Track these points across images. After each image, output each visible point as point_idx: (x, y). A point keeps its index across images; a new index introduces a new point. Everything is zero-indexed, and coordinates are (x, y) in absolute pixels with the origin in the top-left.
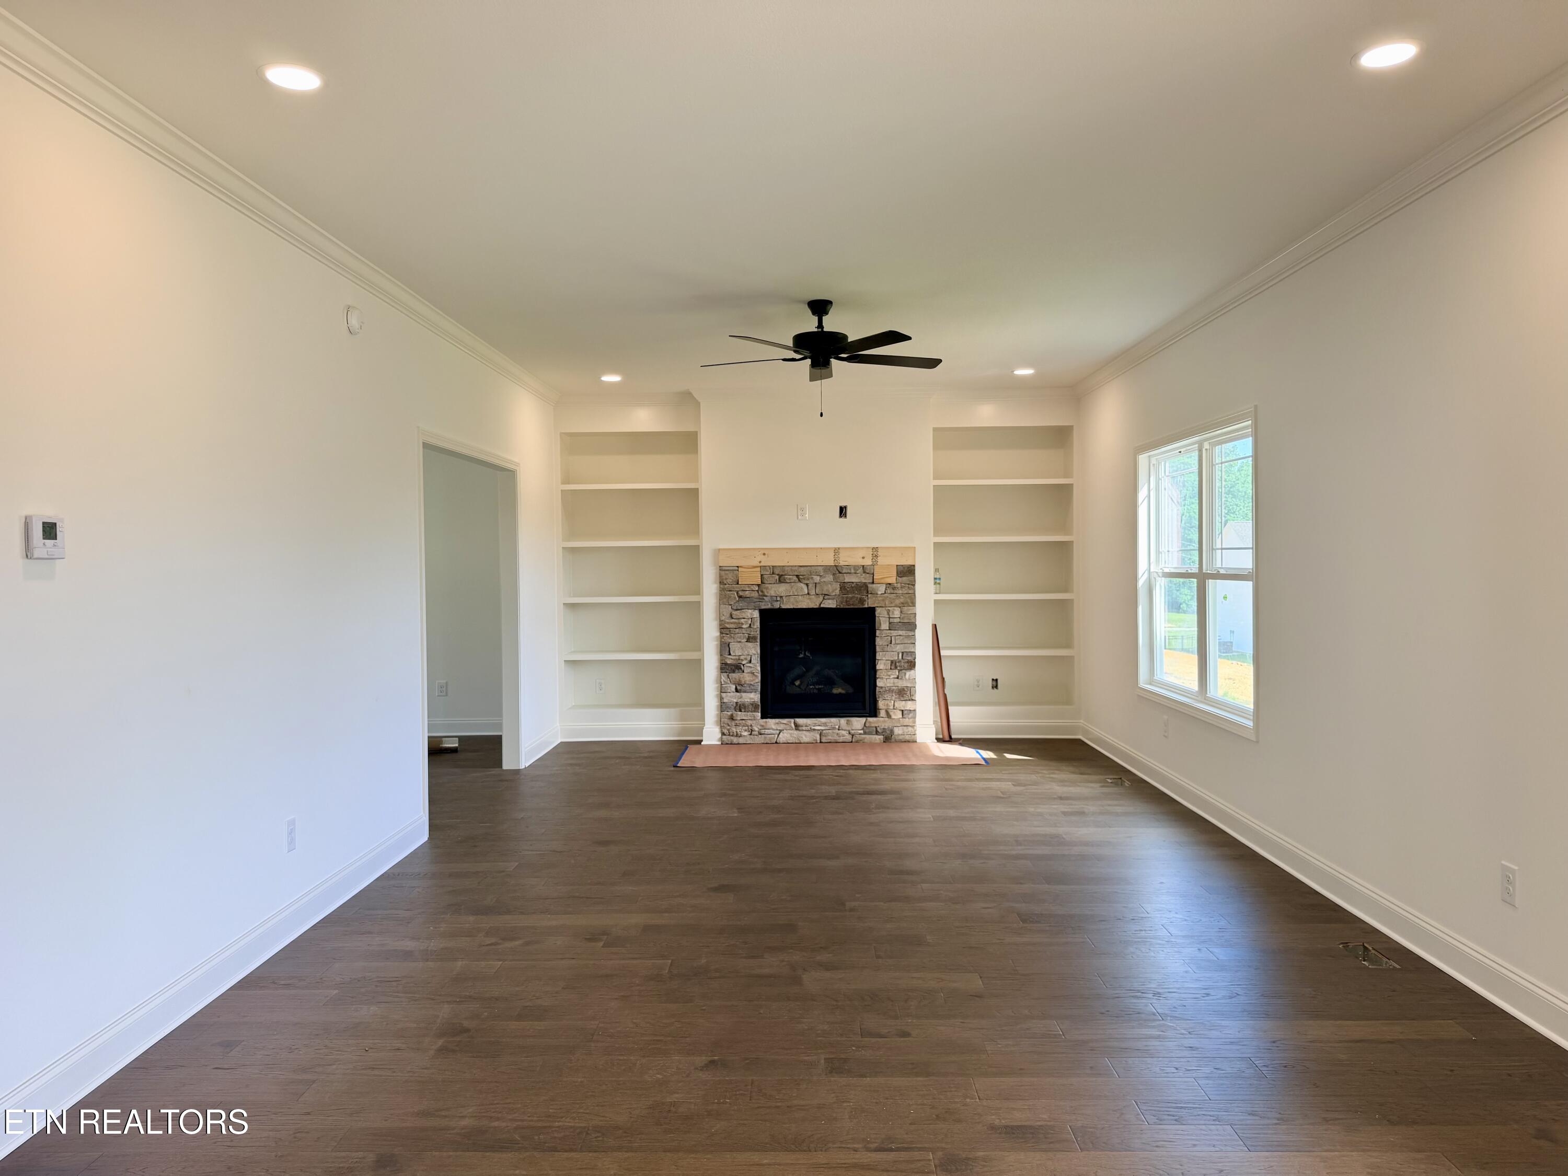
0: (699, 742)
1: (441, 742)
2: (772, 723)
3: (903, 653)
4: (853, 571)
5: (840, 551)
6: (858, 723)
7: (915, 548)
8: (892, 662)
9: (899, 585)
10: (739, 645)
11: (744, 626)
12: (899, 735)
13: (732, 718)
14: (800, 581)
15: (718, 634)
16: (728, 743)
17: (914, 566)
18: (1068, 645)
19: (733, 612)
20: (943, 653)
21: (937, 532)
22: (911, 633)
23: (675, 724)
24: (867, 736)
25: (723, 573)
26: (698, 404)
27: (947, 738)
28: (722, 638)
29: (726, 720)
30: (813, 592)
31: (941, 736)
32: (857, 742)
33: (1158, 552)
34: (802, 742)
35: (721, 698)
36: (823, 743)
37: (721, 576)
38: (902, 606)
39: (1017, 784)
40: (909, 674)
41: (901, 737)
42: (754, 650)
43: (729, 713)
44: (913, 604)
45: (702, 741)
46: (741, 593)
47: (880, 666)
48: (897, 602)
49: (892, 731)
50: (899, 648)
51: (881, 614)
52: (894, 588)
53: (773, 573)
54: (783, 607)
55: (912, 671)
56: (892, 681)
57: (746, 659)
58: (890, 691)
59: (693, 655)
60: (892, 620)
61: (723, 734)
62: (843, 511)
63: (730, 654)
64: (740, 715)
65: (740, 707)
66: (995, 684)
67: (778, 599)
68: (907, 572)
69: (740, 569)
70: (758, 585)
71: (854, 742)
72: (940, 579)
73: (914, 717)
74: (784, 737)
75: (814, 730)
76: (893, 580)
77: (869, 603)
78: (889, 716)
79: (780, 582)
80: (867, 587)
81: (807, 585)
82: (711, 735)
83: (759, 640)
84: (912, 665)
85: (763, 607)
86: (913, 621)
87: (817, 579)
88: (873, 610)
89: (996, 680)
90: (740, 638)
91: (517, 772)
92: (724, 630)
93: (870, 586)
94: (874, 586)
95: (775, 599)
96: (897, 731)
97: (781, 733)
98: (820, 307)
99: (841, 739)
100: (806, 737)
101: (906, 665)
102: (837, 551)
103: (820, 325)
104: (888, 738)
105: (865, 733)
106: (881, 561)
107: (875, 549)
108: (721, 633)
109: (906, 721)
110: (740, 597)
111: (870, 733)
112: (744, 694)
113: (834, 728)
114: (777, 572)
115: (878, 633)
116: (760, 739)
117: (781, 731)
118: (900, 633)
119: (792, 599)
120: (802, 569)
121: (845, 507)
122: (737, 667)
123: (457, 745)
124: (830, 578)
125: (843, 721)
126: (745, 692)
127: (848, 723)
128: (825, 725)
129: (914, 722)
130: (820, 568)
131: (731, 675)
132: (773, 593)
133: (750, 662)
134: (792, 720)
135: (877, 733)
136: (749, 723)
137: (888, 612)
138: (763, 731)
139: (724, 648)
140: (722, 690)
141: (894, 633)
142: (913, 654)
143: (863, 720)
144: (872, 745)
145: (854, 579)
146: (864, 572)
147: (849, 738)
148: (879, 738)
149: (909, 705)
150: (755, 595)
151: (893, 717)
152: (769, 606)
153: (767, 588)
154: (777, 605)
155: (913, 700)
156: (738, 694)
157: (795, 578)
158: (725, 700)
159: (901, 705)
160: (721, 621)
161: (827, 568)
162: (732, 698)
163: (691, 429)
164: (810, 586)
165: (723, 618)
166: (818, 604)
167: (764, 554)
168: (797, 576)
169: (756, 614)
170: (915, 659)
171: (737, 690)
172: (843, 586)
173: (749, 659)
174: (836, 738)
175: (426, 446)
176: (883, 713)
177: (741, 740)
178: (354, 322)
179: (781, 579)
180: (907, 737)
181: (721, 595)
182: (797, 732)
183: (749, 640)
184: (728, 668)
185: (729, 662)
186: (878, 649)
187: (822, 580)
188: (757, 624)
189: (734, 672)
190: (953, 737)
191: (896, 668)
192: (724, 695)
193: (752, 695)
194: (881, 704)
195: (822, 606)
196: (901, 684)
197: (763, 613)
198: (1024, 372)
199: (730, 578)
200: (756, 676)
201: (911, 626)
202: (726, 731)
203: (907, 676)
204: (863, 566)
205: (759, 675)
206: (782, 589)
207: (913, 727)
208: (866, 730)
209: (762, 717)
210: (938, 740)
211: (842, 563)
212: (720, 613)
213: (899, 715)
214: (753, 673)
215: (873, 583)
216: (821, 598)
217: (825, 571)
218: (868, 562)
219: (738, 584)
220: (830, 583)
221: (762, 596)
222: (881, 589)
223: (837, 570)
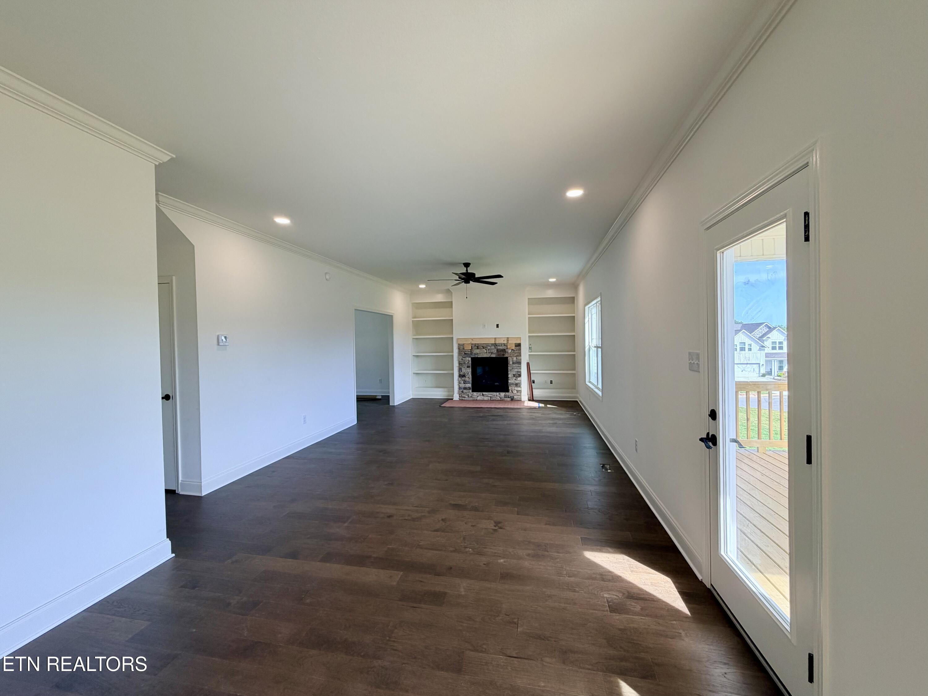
0: (452, 399)
1: (376, 397)
2: (475, 393)
3: (517, 372)
4: (500, 345)
5: (497, 339)
6: (503, 394)
7: (521, 338)
8: (513, 375)
9: (516, 350)
10: (464, 369)
11: (466, 363)
12: (516, 398)
13: (462, 392)
14: (484, 348)
15: (458, 365)
16: (461, 400)
17: (520, 343)
18: (574, 370)
19: (463, 358)
20: (531, 372)
21: (529, 332)
22: (520, 365)
23: (446, 393)
24: (505, 398)
25: (459, 346)
26: (452, 293)
27: (532, 399)
28: (459, 366)
29: (461, 392)
30: (488, 352)
31: (530, 399)
32: (502, 400)
33: (592, 339)
34: (484, 399)
35: (459, 385)
36: (492, 401)
37: (459, 347)
38: (516, 356)
39: (543, 414)
40: (519, 379)
41: (516, 399)
42: (469, 370)
43: (462, 390)
44: (520, 356)
45: (453, 399)
46: (465, 352)
47: (509, 376)
48: (515, 355)
49: (513, 397)
50: (516, 370)
51: (510, 359)
52: (514, 351)
53: (475, 346)
54: (478, 357)
55: (520, 378)
56: (513, 381)
57: (467, 373)
58: (513, 384)
59: (451, 372)
60: (513, 361)
61: (460, 397)
62: (498, 326)
63: (462, 372)
64: (465, 391)
65: (465, 388)
66: (551, 382)
67: (477, 354)
68: (519, 345)
69: (465, 345)
70: (471, 350)
71: (501, 400)
72: (531, 347)
73: (521, 393)
74: (479, 398)
75: (488, 396)
76: (514, 348)
77: (506, 356)
78: (512, 392)
79: (477, 349)
80: (505, 350)
81: (486, 350)
82: (456, 397)
83: (471, 367)
84: (520, 376)
85: (472, 357)
86: (520, 361)
87: (489, 348)
88: (507, 358)
89: (552, 381)
90: (465, 366)
91: (394, 406)
92: (460, 364)
93: (506, 350)
94: (507, 350)
95: (475, 354)
96: (515, 397)
97: (478, 397)
98: (467, 265)
99: (497, 399)
100: (486, 398)
101: (518, 376)
102: (495, 338)
103: (467, 270)
104: (512, 399)
105: (505, 397)
106: (510, 342)
107: (508, 338)
108: (459, 365)
109: (518, 394)
110: (465, 353)
111: (507, 398)
112: (466, 384)
113: (495, 396)
114: (476, 345)
115: (509, 365)
116: (471, 399)
117: (478, 396)
118: (516, 365)
119: (481, 354)
120: (484, 344)
121: (498, 324)
122: (464, 376)
123: (381, 398)
124: (493, 347)
125: (498, 393)
126: (467, 384)
127: (499, 394)
128: (492, 394)
129: (521, 394)
130: (490, 345)
131: (462, 378)
132: (475, 352)
133: (468, 374)
134: (481, 393)
135: (509, 397)
136: (468, 393)
137: (512, 358)
138: (472, 396)
139: (460, 370)
140: (460, 383)
141: (514, 365)
142: (520, 372)
143: (504, 393)
144: (508, 401)
145: (501, 348)
146: (504, 345)
147: (500, 399)
148: (509, 399)
149: (519, 389)
150: (469, 353)
151: (514, 392)
152: (474, 356)
153: (473, 351)
154: (476, 356)
155: (520, 387)
156: (464, 384)
157: (482, 347)
158: (460, 386)
159: (516, 388)
160: (459, 361)
161: (492, 344)
162: (463, 385)
163: (451, 301)
164: (487, 350)
165: (459, 360)
166: (489, 356)
167: (472, 340)
168: (483, 347)
169: (470, 359)
170: (521, 374)
171: (464, 383)
172: (497, 350)
173: (468, 373)
174: (495, 399)
175: (355, 310)
176: (510, 391)
177: (465, 399)
178: (328, 277)
179: (478, 348)
180: (519, 399)
181: (459, 353)
182: (483, 397)
183: (468, 367)
184: (461, 376)
185: (461, 374)
186: (509, 370)
187: (491, 348)
188: (470, 362)
189: (463, 377)
190: (534, 399)
191: (515, 376)
192: (460, 384)
193: (469, 385)
194: (510, 388)
195: (491, 356)
196: (517, 382)
197: (472, 358)
198: (552, 280)
199: (462, 347)
200: (470, 379)
201: (519, 363)
202: (460, 396)
203: (518, 379)
204: (504, 344)
205: (471, 378)
206: (477, 351)
207: (520, 396)
208: (505, 396)
209: (472, 392)
210: (529, 400)
211: (497, 343)
212: (459, 359)
213: (516, 392)
214: (469, 378)
215: (507, 349)
216: (490, 354)
217: (492, 345)
218: (505, 342)
219: (464, 349)
220: (493, 349)
221: (472, 353)
222: (510, 351)
223: (495, 345)
